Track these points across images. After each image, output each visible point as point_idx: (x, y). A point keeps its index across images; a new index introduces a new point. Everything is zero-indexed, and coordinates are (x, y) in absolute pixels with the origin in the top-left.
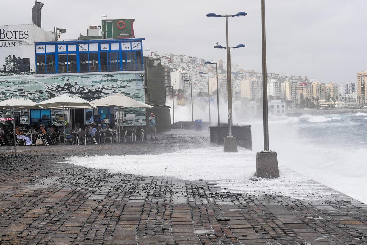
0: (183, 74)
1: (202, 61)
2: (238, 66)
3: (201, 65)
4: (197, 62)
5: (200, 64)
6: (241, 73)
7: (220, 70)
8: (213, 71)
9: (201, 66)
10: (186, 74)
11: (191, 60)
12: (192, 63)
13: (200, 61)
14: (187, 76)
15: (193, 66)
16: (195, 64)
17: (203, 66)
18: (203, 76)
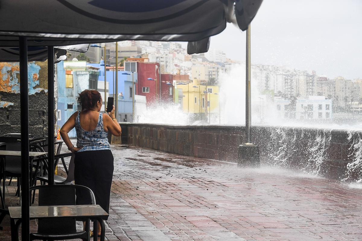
0: (157, 58)
1: (177, 46)
2: (225, 54)
3: (176, 51)
4: (170, 48)
5: (174, 50)
6: (229, 64)
7: (201, 59)
8: (192, 60)
9: (176, 53)
10: (162, 58)
11: (162, 45)
12: (164, 48)
13: (175, 46)
14: (163, 61)
15: (166, 52)
16: (168, 50)
17: (178, 53)
18: (179, 66)
